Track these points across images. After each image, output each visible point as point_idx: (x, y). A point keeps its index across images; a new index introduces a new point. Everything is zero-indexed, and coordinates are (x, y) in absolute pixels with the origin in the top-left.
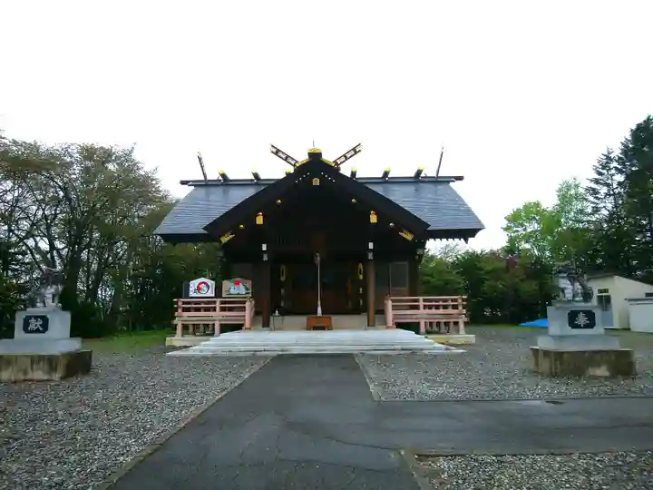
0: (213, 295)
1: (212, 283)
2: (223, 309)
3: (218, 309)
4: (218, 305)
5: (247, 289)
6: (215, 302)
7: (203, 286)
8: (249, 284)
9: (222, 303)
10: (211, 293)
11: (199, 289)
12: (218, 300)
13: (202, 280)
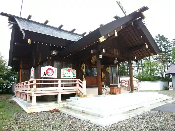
0: (56, 77)
1: (55, 69)
2: (62, 85)
3: (60, 85)
4: (60, 83)
5: (74, 74)
6: (57, 81)
7: (50, 71)
8: (75, 71)
9: (62, 81)
10: (55, 76)
11: (47, 73)
12: (60, 80)
13: (49, 67)
